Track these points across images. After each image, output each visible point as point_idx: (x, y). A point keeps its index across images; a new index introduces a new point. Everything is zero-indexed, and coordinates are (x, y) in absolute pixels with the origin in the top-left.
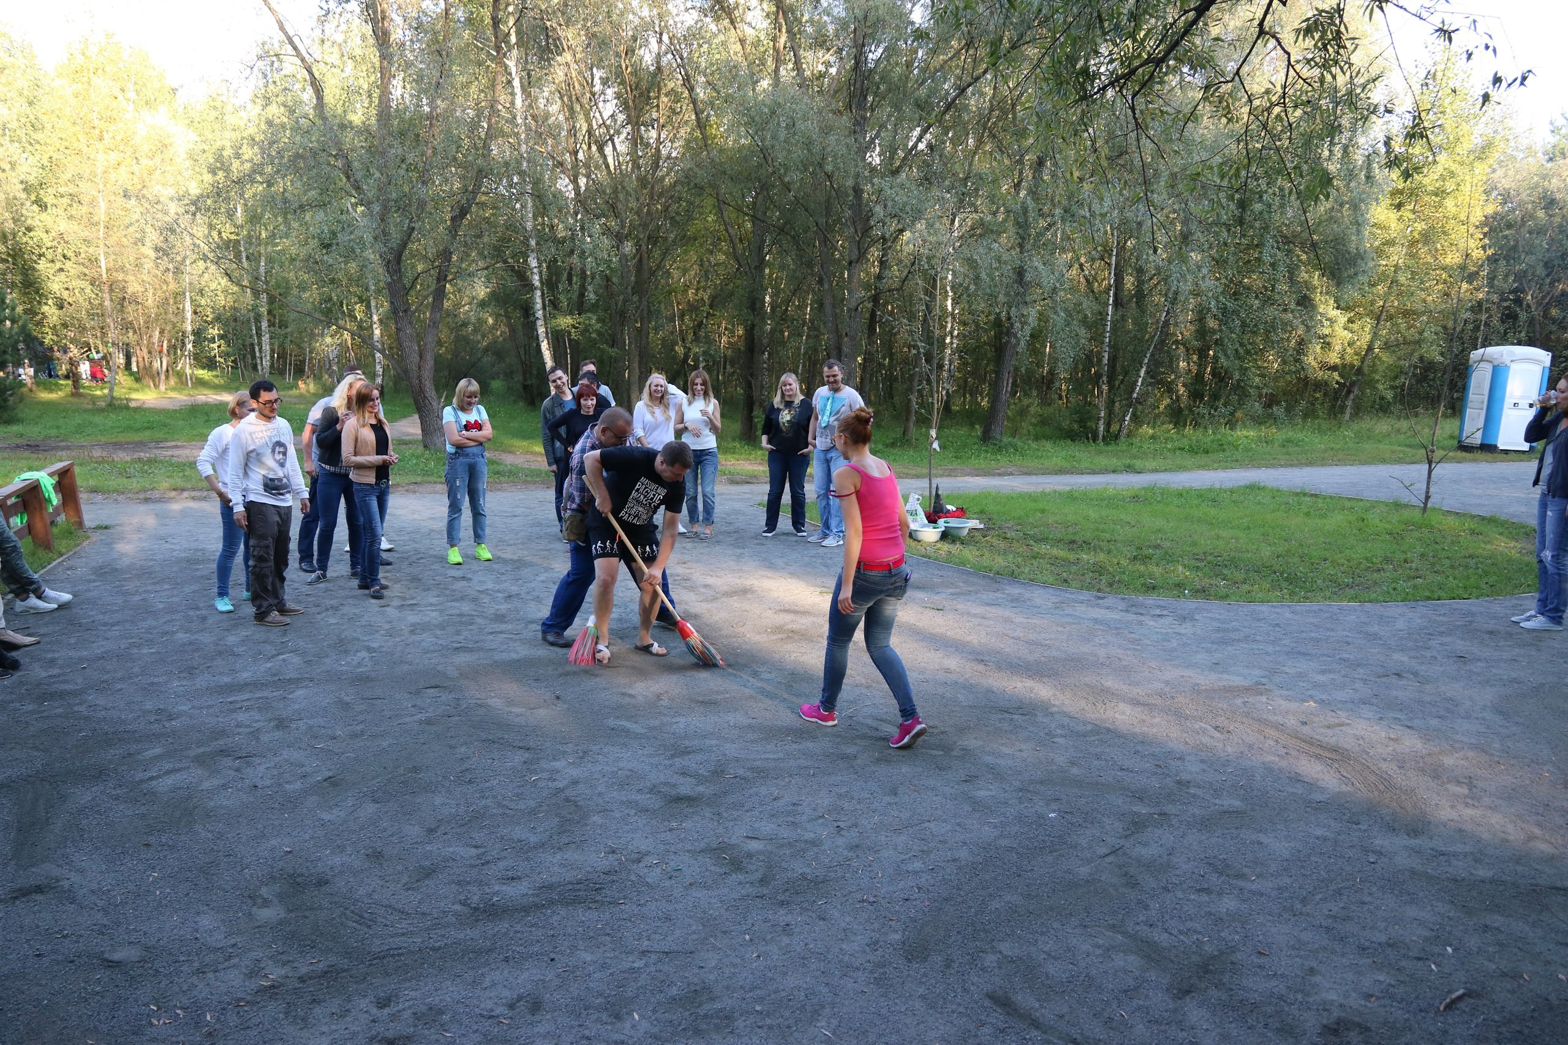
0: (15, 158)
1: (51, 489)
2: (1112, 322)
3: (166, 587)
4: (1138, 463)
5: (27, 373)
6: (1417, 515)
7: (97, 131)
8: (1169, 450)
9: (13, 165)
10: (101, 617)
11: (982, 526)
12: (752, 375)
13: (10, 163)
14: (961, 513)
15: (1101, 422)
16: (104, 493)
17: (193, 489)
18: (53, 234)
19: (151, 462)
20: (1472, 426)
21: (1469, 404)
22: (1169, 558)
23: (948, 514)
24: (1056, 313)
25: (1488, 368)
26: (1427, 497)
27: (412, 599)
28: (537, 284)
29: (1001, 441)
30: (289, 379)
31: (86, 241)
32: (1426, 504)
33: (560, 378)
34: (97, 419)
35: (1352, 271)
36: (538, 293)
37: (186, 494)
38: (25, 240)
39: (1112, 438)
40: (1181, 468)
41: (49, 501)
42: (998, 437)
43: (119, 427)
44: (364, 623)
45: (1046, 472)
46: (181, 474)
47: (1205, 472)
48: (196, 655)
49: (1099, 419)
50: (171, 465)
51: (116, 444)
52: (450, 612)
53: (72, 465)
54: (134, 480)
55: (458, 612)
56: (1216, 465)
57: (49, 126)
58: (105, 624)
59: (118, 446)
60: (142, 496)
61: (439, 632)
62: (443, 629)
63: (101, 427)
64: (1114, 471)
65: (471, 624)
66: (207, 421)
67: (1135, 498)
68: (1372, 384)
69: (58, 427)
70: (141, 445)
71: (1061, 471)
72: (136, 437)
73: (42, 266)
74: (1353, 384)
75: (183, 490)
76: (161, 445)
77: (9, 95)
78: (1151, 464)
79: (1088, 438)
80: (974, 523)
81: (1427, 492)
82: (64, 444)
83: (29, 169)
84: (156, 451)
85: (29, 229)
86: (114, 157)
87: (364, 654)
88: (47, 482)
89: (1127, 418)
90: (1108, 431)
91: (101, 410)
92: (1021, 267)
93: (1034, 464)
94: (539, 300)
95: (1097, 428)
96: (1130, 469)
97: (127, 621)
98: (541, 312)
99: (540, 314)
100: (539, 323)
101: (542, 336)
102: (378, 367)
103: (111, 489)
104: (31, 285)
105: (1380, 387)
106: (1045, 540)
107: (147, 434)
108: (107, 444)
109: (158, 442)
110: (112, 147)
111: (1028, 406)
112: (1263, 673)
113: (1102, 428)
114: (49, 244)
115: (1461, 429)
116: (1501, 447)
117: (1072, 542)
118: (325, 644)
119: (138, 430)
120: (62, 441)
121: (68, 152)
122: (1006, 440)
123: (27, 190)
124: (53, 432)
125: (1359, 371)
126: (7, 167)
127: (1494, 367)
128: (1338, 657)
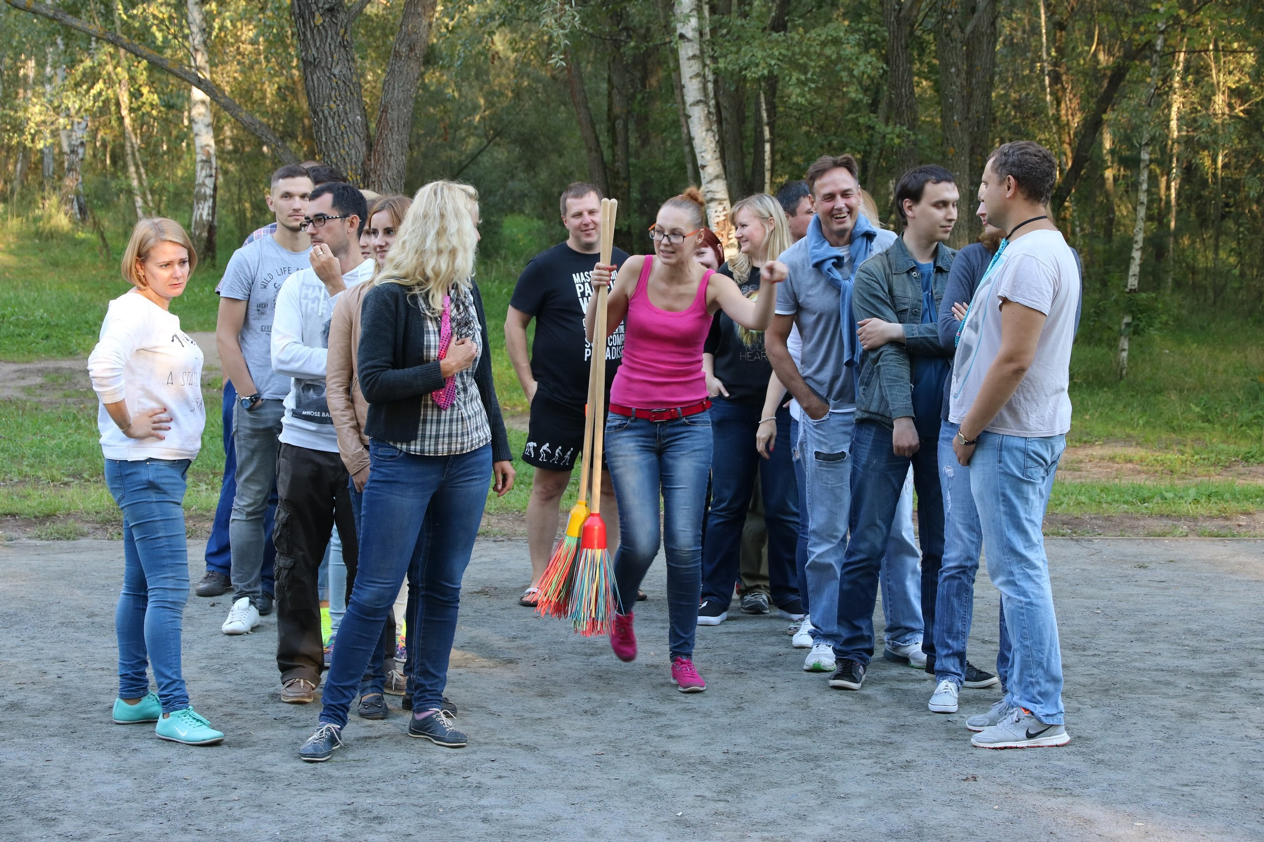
98: (694, 22)
99: (689, 28)
100: (687, 51)
101: (692, 90)
102: (201, 175)
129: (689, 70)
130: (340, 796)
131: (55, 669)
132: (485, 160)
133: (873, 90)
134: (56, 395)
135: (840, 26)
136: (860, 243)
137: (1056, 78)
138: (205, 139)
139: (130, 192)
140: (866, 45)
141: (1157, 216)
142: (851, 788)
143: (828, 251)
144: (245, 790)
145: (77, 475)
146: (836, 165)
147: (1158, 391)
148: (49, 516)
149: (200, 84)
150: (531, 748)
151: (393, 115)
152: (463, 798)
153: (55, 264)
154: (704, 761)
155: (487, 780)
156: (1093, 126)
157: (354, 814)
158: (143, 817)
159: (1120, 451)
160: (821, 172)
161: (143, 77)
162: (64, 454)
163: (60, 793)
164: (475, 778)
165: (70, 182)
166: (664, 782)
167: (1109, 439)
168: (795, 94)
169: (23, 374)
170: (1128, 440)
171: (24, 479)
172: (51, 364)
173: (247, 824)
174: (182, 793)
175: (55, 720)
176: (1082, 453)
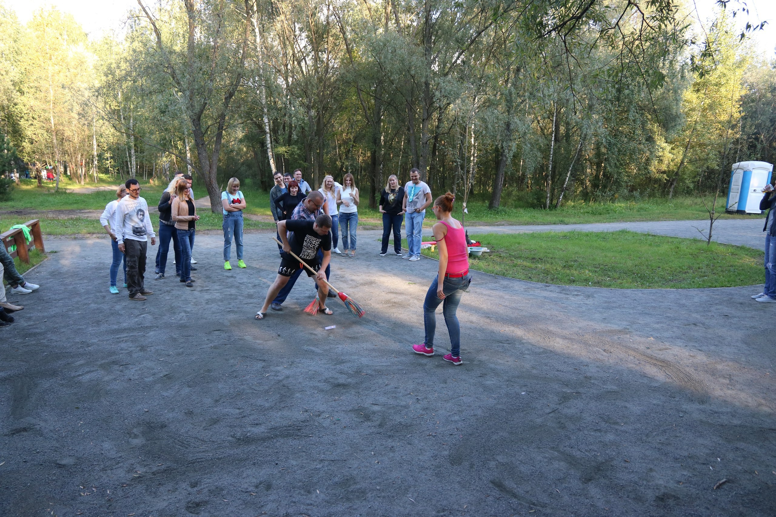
0: (8, 69)
1: (28, 233)
2: (554, 149)
3: (85, 281)
4: (566, 220)
5: (15, 176)
6: (705, 245)
7: (48, 55)
8: (582, 213)
9: (7, 72)
10: (53, 296)
11: (489, 251)
12: (375, 176)
13: (5, 71)
14: (478, 244)
16: (54, 235)
17: (98, 233)
18: (28, 107)
19: (77, 220)
20: (733, 201)
21: (732, 190)
22: (581, 266)
24: (526, 145)
25: (741, 172)
26: (710, 237)
27: (207, 287)
28: (268, 131)
29: (498, 209)
30: (145, 178)
31: (44, 110)
32: (709, 240)
34: (51, 199)
35: (673, 124)
36: (268, 135)
37: (94, 236)
38: (13, 109)
39: (553, 207)
41: (28, 239)
42: (497, 206)
43: (61, 203)
44: (183, 299)
46: (92, 226)
47: (599, 224)
48: (101, 315)
49: (547, 198)
50: (87, 221)
51: (60, 211)
52: (226, 293)
53: (38, 221)
54: (69, 229)
55: (229, 293)
56: (605, 221)
57: (24, 53)
58: (56, 300)
59: (61, 212)
61: (220, 303)
62: (222, 302)
63: (53, 203)
64: (554, 224)
65: (236, 299)
66: (105, 199)
67: (565, 237)
68: (683, 180)
69: (31, 203)
70: (72, 211)
71: (528, 224)
72: (70, 208)
73: (22, 122)
74: (673, 180)
75: (93, 233)
76: (82, 211)
77: (4, 37)
78: (573, 220)
79: (541, 207)
80: (485, 249)
81: (710, 234)
82: (34, 211)
83: (15, 74)
84: (80, 214)
85: (16, 104)
86: (57, 68)
87: (183, 314)
88: (26, 230)
89: (561, 197)
90: (552, 204)
91: (52, 194)
92: (508, 122)
93: (514, 220)
94: (269, 139)
95: (546, 202)
96: (562, 222)
97: (66, 298)
99: (269, 146)
100: (269, 150)
101: (270, 157)
103: (58, 233)
104: (17, 132)
105: (687, 182)
106: (520, 257)
107: (75, 206)
108: (55, 211)
109: (80, 210)
110: (56, 63)
111: (512, 191)
112: (628, 323)
113: (548, 202)
114: (26, 112)
115: (727, 203)
116: (747, 212)
117: (534, 259)
118: (164, 309)
119: (71, 204)
120: (33, 209)
121: (34, 65)
122: (501, 208)
123: (14, 85)
124: (29, 205)
125: (677, 174)
126: (4, 73)
127: (744, 172)
128: (665, 315)
129: (270, 154)
146: (298, 170)
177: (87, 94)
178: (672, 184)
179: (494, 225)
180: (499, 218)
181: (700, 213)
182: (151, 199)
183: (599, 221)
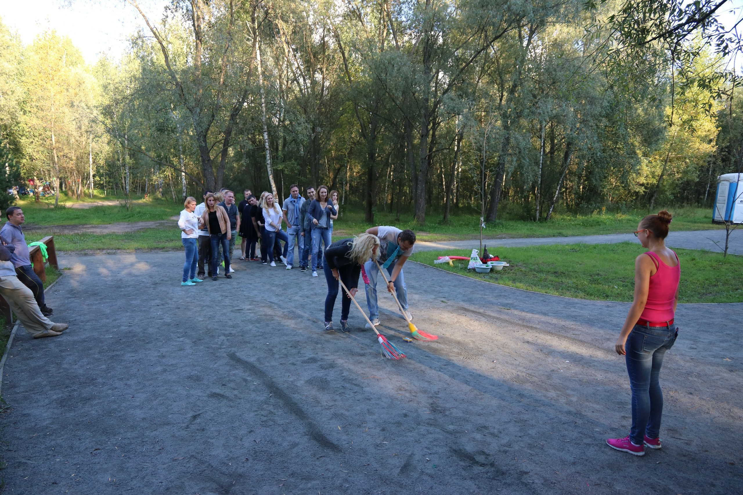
0: (14, 89)
1: (45, 251)
3: (108, 301)
4: (564, 232)
5: (14, 191)
6: (721, 257)
7: (51, 76)
8: (573, 225)
9: (13, 92)
10: (79, 317)
11: (508, 265)
12: (371, 191)
13: (11, 91)
14: (496, 258)
15: (538, 212)
16: (64, 251)
17: (108, 249)
18: (30, 125)
19: (84, 235)
20: (720, 213)
21: (718, 202)
22: (607, 280)
23: (491, 259)
24: (524, 159)
25: (728, 184)
26: (726, 248)
27: (238, 306)
28: (267, 147)
29: (495, 221)
30: (139, 194)
31: (45, 129)
32: (726, 251)
33: (312, 192)
34: (52, 214)
35: (655, 139)
36: (268, 152)
37: (105, 252)
38: (16, 128)
39: (543, 220)
40: (585, 234)
41: (45, 256)
42: (494, 220)
43: (62, 218)
44: (217, 320)
45: (521, 237)
46: (100, 241)
47: (598, 236)
48: (135, 339)
49: (536, 210)
50: (94, 237)
51: (62, 226)
52: (260, 314)
53: (53, 238)
54: (78, 244)
55: (264, 313)
56: (601, 232)
57: (27, 74)
58: (82, 322)
59: (64, 227)
60: (83, 252)
61: (257, 325)
62: (259, 323)
63: (54, 218)
64: (554, 236)
65: (273, 320)
66: (105, 214)
67: (573, 250)
68: (663, 192)
69: (34, 218)
70: (74, 227)
71: (528, 236)
72: (73, 223)
73: (23, 141)
74: (655, 192)
75: (103, 249)
76: (85, 226)
77: (11, 59)
78: (569, 232)
79: (531, 220)
80: (505, 264)
81: (726, 246)
82: (37, 226)
83: (20, 93)
84: (84, 230)
85: (18, 123)
86: (58, 88)
87: (222, 338)
88: (44, 247)
89: (551, 210)
90: (541, 216)
91: (52, 210)
92: (508, 137)
93: (514, 233)
94: (268, 155)
95: (536, 215)
96: (561, 235)
97: (93, 320)
98: (269, 161)
99: (269, 162)
100: (269, 166)
101: (270, 172)
102: (184, 188)
103: (67, 249)
104: (17, 150)
105: (668, 193)
106: (541, 271)
107: (76, 222)
108: (58, 226)
109: (83, 225)
110: (58, 83)
111: (506, 205)
112: (692, 342)
113: (538, 215)
114: (27, 130)
115: (714, 213)
116: (735, 222)
117: (555, 272)
118: (201, 332)
119: (72, 219)
120: (36, 225)
121: (36, 86)
122: (497, 221)
123: (19, 104)
124: (32, 220)
125: (658, 186)
126: (10, 93)
127: (730, 183)
128: (725, 333)
129: (269, 169)
130: (220, 293)
131: (168, 274)
132: (233, 184)
133: (300, 172)
134: (162, 227)
135: (293, 161)
136: (299, 199)
137: (328, 170)
138: (184, 182)
139: (171, 191)
140: (298, 164)
141: (346, 192)
142: (304, 288)
143: (293, 199)
144: (204, 293)
145: (167, 241)
146: (295, 186)
147: (348, 221)
148: (164, 248)
149: (183, 172)
150: (251, 284)
151: (219, 178)
152: (240, 293)
153: (159, 204)
154: (280, 285)
155: (244, 289)
156: (335, 178)
157: (222, 296)
158: (187, 298)
159: (342, 231)
160: (292, 187)
161: (173, 171)
162: (165, 237)
163: (172, 294)
164: (242, 289)
165: (161, 190)
166: (274, 288)
167: (340, 229)
168: (286, 172)
169: (155, 223)
170: (343, 229)
171: (159, 242)
172: (160, 222)
173: (205, 298)
174: (193, 294)
175: (170, 282)
176: (336, 232)
177: (95, 112)
178: (652, 196)
179: (497, 238)
180: (498, 231)
181: (689, 224)
182: (150, 214)
183: (594, 233)
